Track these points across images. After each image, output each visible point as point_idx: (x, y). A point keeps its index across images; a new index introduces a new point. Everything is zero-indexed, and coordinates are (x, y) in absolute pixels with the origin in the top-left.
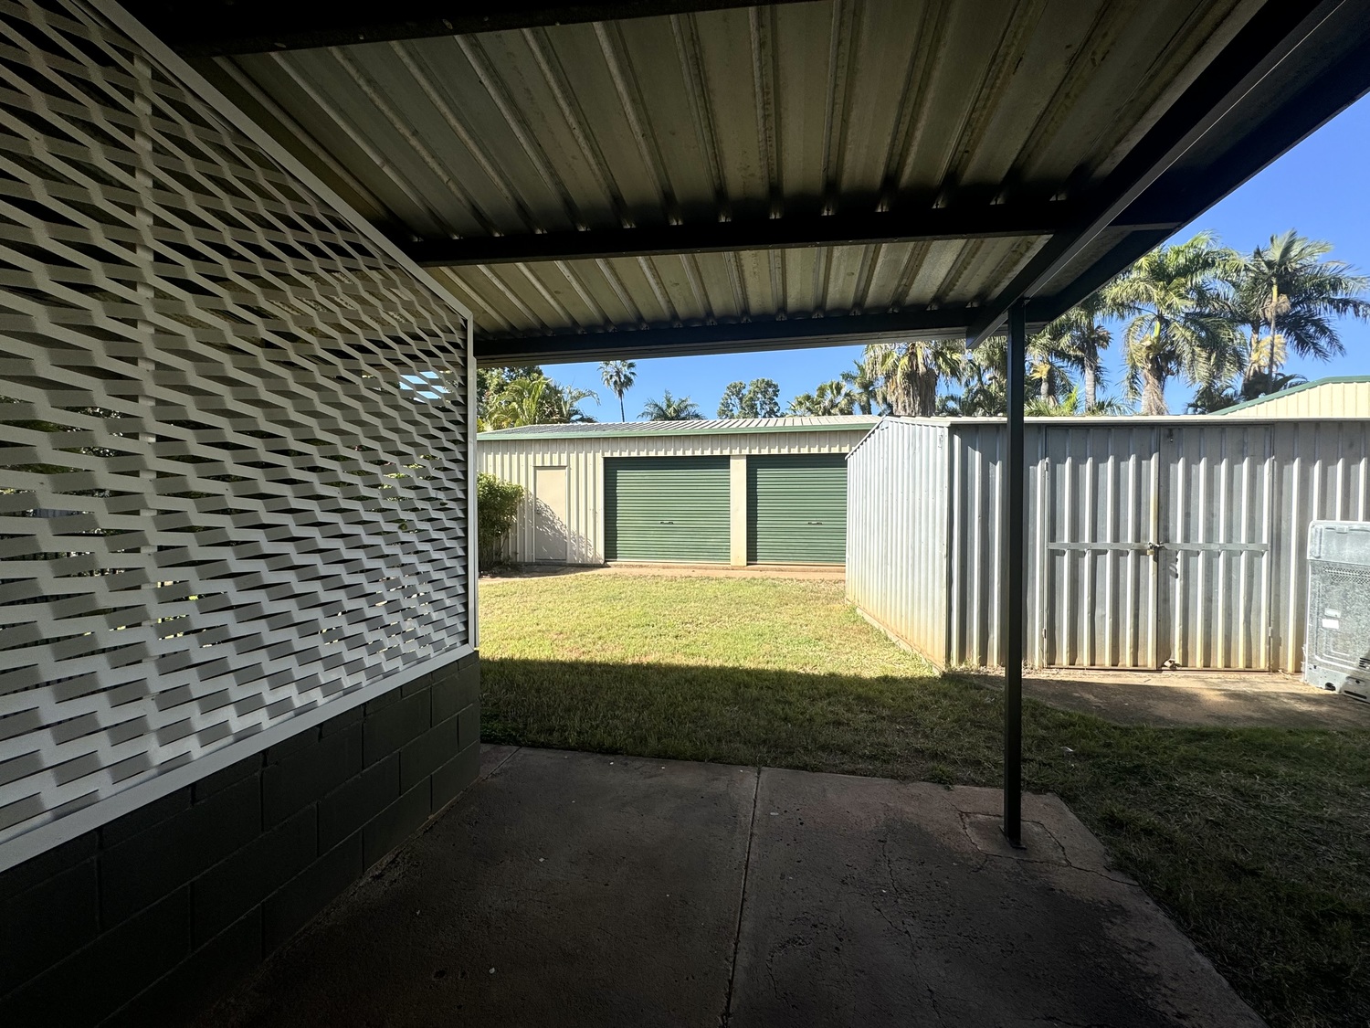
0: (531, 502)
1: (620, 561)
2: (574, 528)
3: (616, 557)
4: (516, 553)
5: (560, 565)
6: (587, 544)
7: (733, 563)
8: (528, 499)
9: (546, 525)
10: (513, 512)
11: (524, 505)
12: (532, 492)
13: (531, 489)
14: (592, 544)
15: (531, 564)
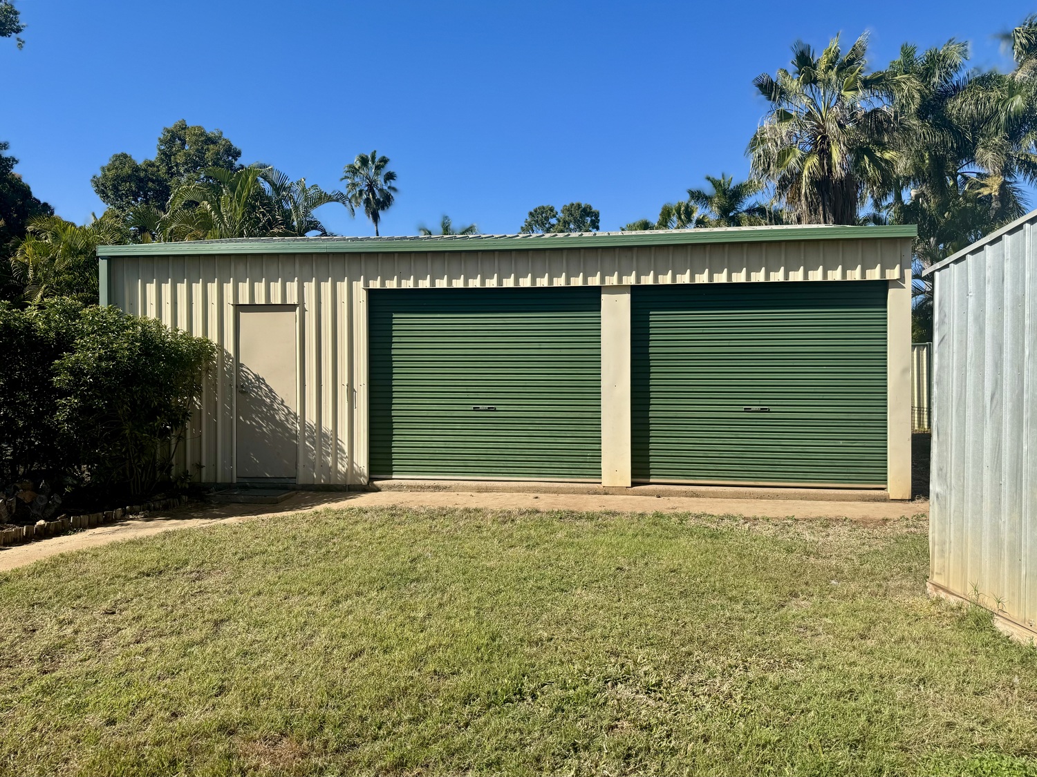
0: (230, 371)
1: (397, 479)
2: (311, 418)
3: (391, 472)
4: (200, 467)
5: (285, 488)
6: (338, 448)
7: (606, 481)
8: (223, 365)
9: (257, 412)
10: (195, 389)
11: (215, 376)
12: (231, 351)
13: (229, 347)
14: (346, 448)
15: (228, 487)
